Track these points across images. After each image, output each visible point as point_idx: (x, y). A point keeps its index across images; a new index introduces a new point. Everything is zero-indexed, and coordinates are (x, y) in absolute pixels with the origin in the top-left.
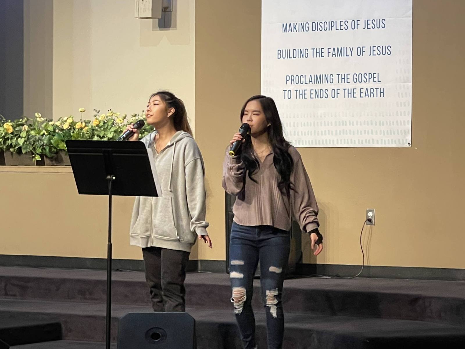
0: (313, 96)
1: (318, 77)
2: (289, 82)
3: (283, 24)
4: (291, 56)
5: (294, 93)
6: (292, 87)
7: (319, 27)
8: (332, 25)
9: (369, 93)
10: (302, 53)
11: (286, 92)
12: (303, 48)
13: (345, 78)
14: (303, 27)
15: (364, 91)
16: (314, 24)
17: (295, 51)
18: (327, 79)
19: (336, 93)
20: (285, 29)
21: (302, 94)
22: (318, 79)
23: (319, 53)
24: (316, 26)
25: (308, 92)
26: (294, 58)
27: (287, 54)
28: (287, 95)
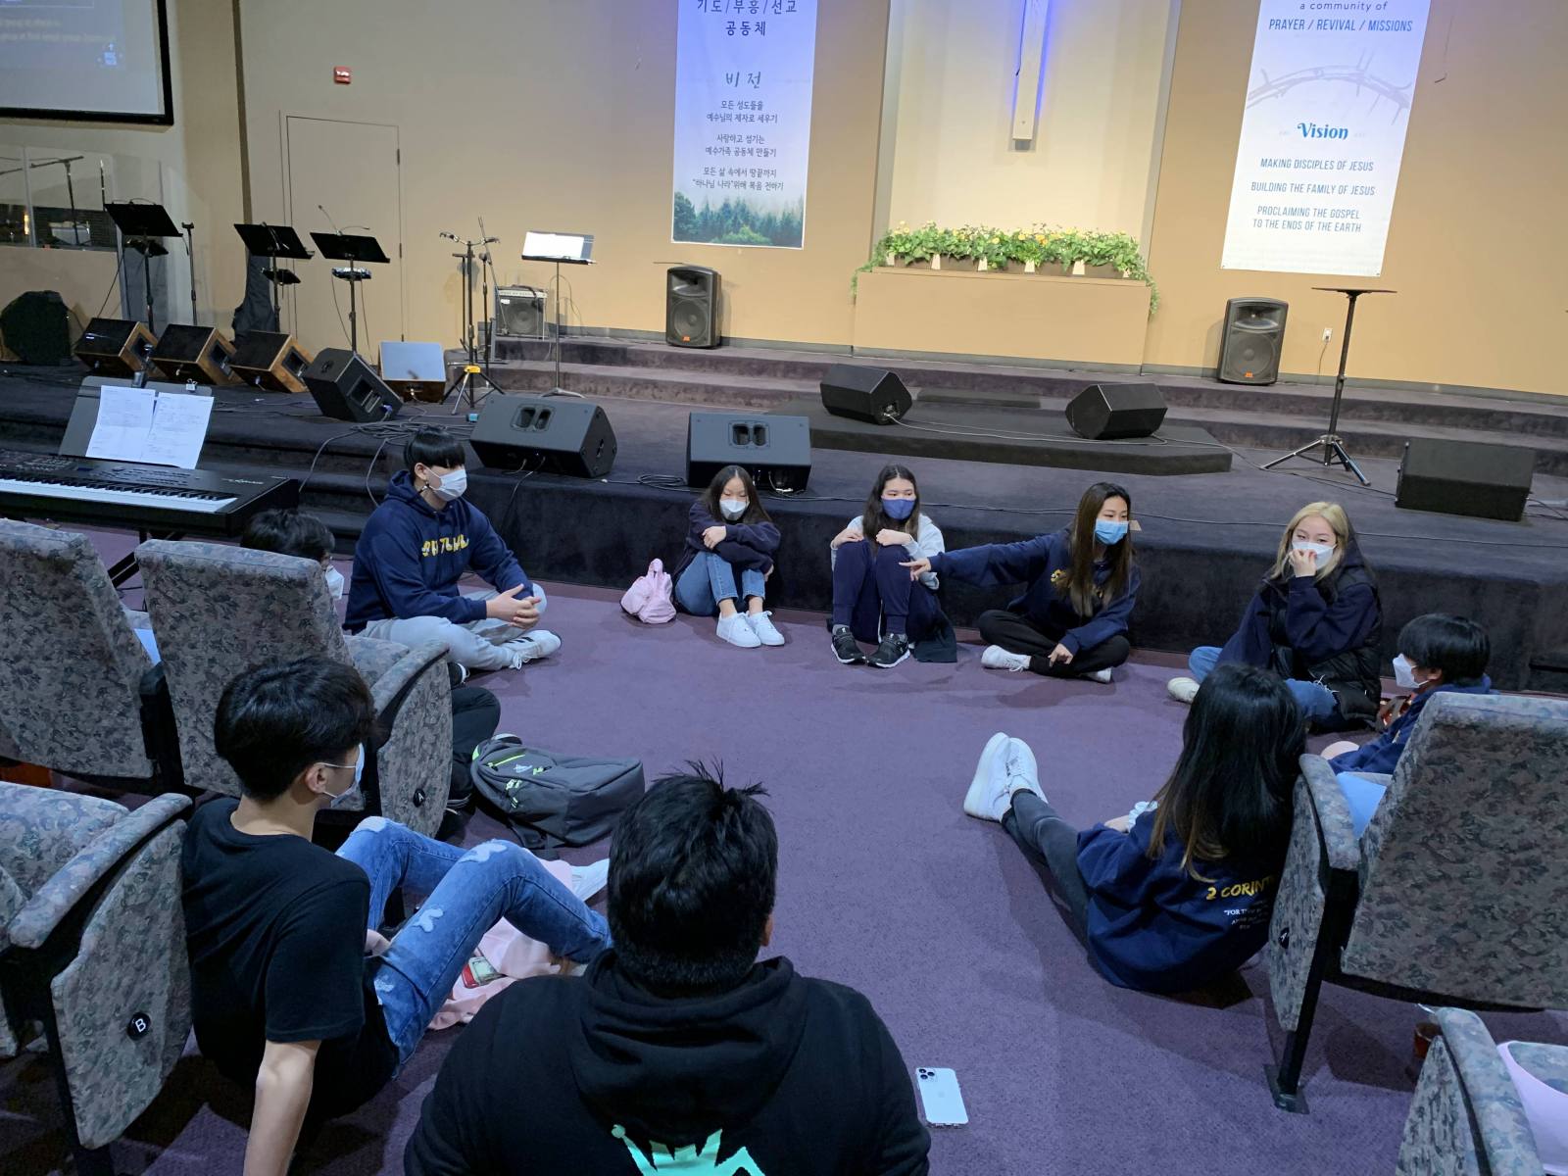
0: (1285, 227)
1: (1294, 210)
2: (1261, 212)
3: (1263, 159)
4: (1267, 189)
5: (1264, 223)
6: (1264, 217)
7: (1302, 165)
8: (1317, 164)
9: (1345, 227)
10: (1280, 187)
12: (1281, 182)
13: (1322, 213)
14: (1284, 164)
15: (1339, 226)
16: (1297, 161)
17: (1272, 184)
18: (1303, 212)
19: (1310, 225)
20: (1264, 163)
21: (1274, 224)
22: (1293, 212)
23: (1299, 188)
24: (1298, 164)
25: (1280, 224)
26: (1270, 190)
27: (1263, 187)
28: (1258, 223)
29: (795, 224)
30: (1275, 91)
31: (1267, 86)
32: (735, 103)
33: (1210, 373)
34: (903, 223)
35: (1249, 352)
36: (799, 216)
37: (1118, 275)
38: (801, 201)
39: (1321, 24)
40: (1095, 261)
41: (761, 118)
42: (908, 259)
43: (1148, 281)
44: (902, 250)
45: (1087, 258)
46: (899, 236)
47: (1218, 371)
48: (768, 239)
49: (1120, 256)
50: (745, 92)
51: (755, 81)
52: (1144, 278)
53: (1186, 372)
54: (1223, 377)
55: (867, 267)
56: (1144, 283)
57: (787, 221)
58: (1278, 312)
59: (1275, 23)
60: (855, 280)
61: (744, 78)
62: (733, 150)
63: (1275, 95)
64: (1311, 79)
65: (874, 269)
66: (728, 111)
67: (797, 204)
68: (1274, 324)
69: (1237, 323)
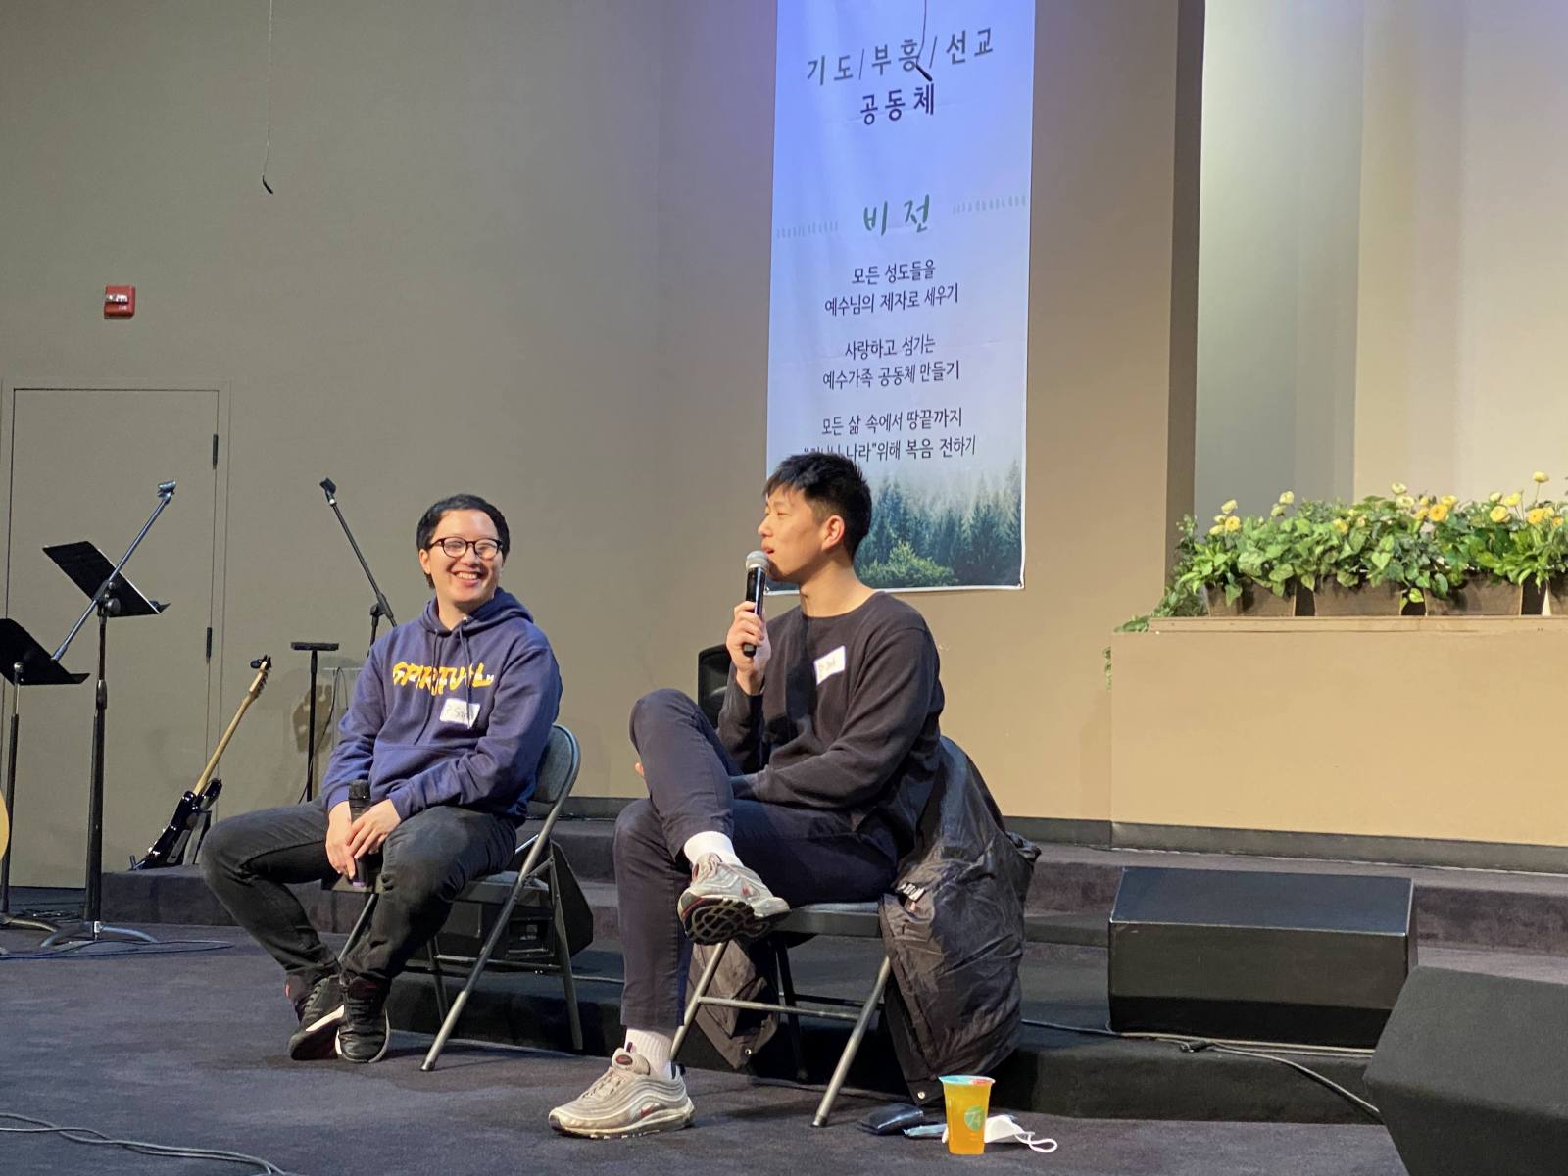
29: (1003, 530)
32: (881, 271)
36: (1013, 509)
38: (1014, 475)
41: (930, 297)
48: (948, 571)
50: (904, 243)
51: (919, 215)
57: (986, 525)
61: (897, 212)
62: (876, 373)
66: (865, 290)
67: (1004, 485)
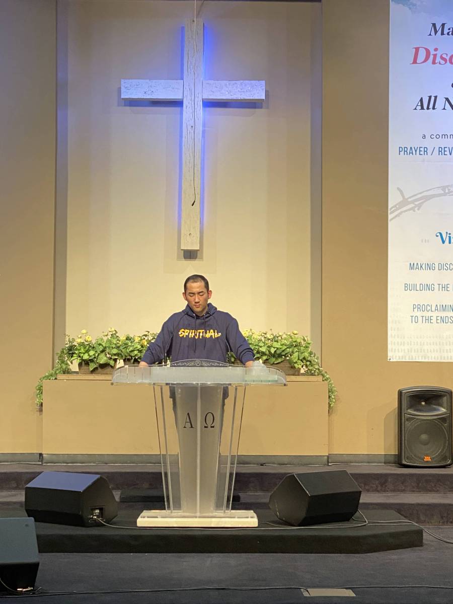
0: (438, 321)
1: (444, 306)
2: (416, 310)
3: (410, 264)
4: (418, 289)
5: (420, 319)
6: (419, 314)
7: (445, 267)
10: (429, 287)
11: (413, 318)
12: (429, 283)
14: (430, 267)
16: (440, 265)
17: (421, 285)
20: (412, 267)
21: (429, 320)
22: (444, 308)
23: (445, 287)
24: (441, 267)
25: (434, 319)
26: (420, 290)
27: (414, 287)
28: (414, 319)
30: (412, 206)
31: (405, 202)
33: (392, 459)
34: (84, 331)
35: (424, 437)
37: (296, 372)
39: (441, 151)
40: (273, 360)
42: (92, 366)
43: (323, 376)
44: (86, 357)
45: (265, 358)
46: (82, 344)
47: (399, 457)
49: (296, 355)
52: (320, 373)
53: (370, 459)
54: (404, 462)
55: (51, 375)
56: (320, 378)
58: (445, 399)
59: (403, 150)
60: (40, 389)
63: (412, 209)
64: (440, 195)
65: (60, 377)
68: (443, 410)
69: (409, 411)
